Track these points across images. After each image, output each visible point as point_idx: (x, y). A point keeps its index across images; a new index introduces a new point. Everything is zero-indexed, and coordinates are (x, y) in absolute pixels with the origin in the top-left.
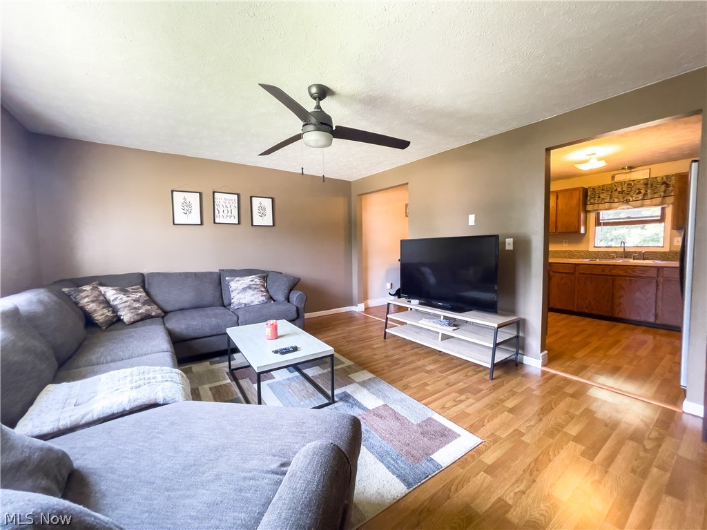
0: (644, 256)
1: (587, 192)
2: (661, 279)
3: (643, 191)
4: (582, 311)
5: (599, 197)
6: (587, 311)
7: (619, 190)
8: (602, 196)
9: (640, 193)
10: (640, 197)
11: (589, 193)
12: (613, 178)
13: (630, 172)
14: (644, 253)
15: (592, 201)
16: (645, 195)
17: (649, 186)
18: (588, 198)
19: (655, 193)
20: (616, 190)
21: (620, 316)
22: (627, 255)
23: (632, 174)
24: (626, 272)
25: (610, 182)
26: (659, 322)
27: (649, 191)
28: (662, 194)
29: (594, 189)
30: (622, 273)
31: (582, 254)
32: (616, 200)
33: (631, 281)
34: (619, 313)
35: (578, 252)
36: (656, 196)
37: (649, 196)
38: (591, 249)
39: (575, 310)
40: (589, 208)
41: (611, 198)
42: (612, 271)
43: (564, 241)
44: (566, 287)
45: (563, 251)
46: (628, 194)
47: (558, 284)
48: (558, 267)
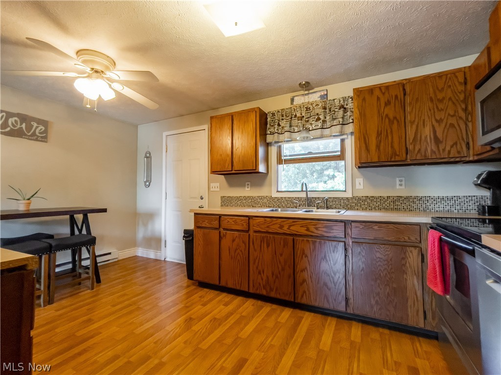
0: (327, 203)
1: (266, 119)
2: (350, 241)
3: (322, 117)
4: (258, 292)
5: (279, 125)
6: (264, 292)
7: (298, 115)
8: (282, 124)
9: (319, 119)
10: (319, 124)
11: (269, 119)
12: (292, 100)
13: (308, 94)
14: (327, 200)
15: (272, 130)
16: (324, 121)
17: (327, 111)
18: (268, 125)
19: (334, 119)
20: (296, 116)
21: (304, 301)
22: (310, 202)
23: (310, 96)
24: (308, 230)
25: (289, 106)
26: (350, 311)
27: (328, 118)
28: (341, 120)
29: (273, 114)
30: (303, 231)
31: (265, 200)
32: (296, 129)
33: (314, 243)
34: (302, 296)
35: (261, 198)
36: (335, 122)
37: (328, 124)
38: (275, 195)
39: (251, 291)
40: (270, 138)
41: (291, 126)
42: (292, 228)
43: (247, 183)
44: (239, 253)
45: (246, 198)
46: (308, 121)
47: (229, 247)
48: (228, 222)
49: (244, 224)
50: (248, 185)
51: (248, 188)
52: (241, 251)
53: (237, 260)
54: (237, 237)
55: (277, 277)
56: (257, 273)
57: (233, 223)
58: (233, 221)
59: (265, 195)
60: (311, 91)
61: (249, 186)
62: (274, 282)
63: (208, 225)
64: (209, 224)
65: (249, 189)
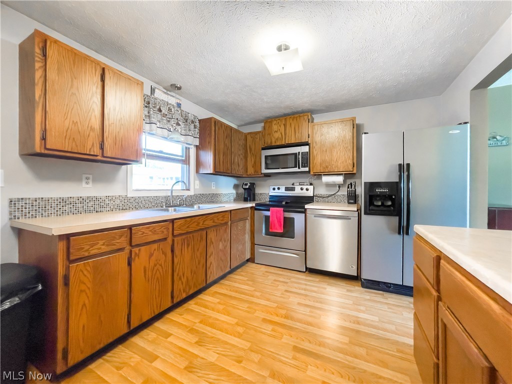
0: (186, 200)
24: (214, 221)
35: (111, 198)
42: (206, 223)
43: (84, 176)
44: (158, 269)
45: (82, 200)
46: (169, 121)
47: (145, 268)
48: (144, 233)
49: (164, 230)
50: (87, 179)
51: (87, 183)
52: (161, 265)
53: (156, 278)
54: (155, 250)
55: (195, 273)
56: (178, 279)
57: (150, 233)
58: (151, 231)
59: (117, 194)
60: (169, 92)
61: (90, 181)
62: (193, 278)
63: (105, 249)
64: (108, 245)
65: (90, 185)
